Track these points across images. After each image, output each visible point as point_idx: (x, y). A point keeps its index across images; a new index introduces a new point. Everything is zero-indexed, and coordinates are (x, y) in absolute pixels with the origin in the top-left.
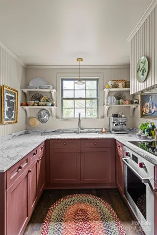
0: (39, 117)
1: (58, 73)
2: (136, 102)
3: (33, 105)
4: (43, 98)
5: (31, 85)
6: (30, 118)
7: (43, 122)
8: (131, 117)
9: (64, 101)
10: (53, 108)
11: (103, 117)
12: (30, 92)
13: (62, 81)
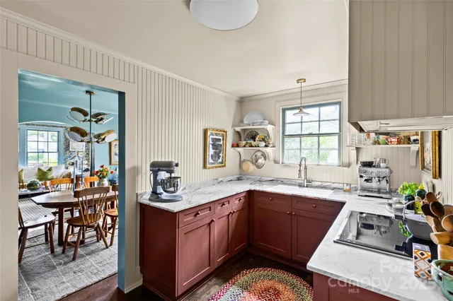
0: (255, 162)
1: (277, 101)
2: (415, 141)
3: (245, 146)
4: (258, 137)
5: (245, 122)
6: (244, 161)
7: (259, 167)
8: (412, 167)
9: (286, 139)
11: (349, 165)
12: (244, 130)
13: (284, 111)
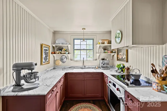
0: (62, 60)
1: (71, 35)
2: (114, 52)
3: (58, 53)
4: (63, 49)
5: (57, 42)
6: (56, 60)
7: (63, 62)
8: (112, 60)
9: (75, 51)
10: (69, 55)
11: (96, 60)
12: (56, 46)
13: (74, 39)
